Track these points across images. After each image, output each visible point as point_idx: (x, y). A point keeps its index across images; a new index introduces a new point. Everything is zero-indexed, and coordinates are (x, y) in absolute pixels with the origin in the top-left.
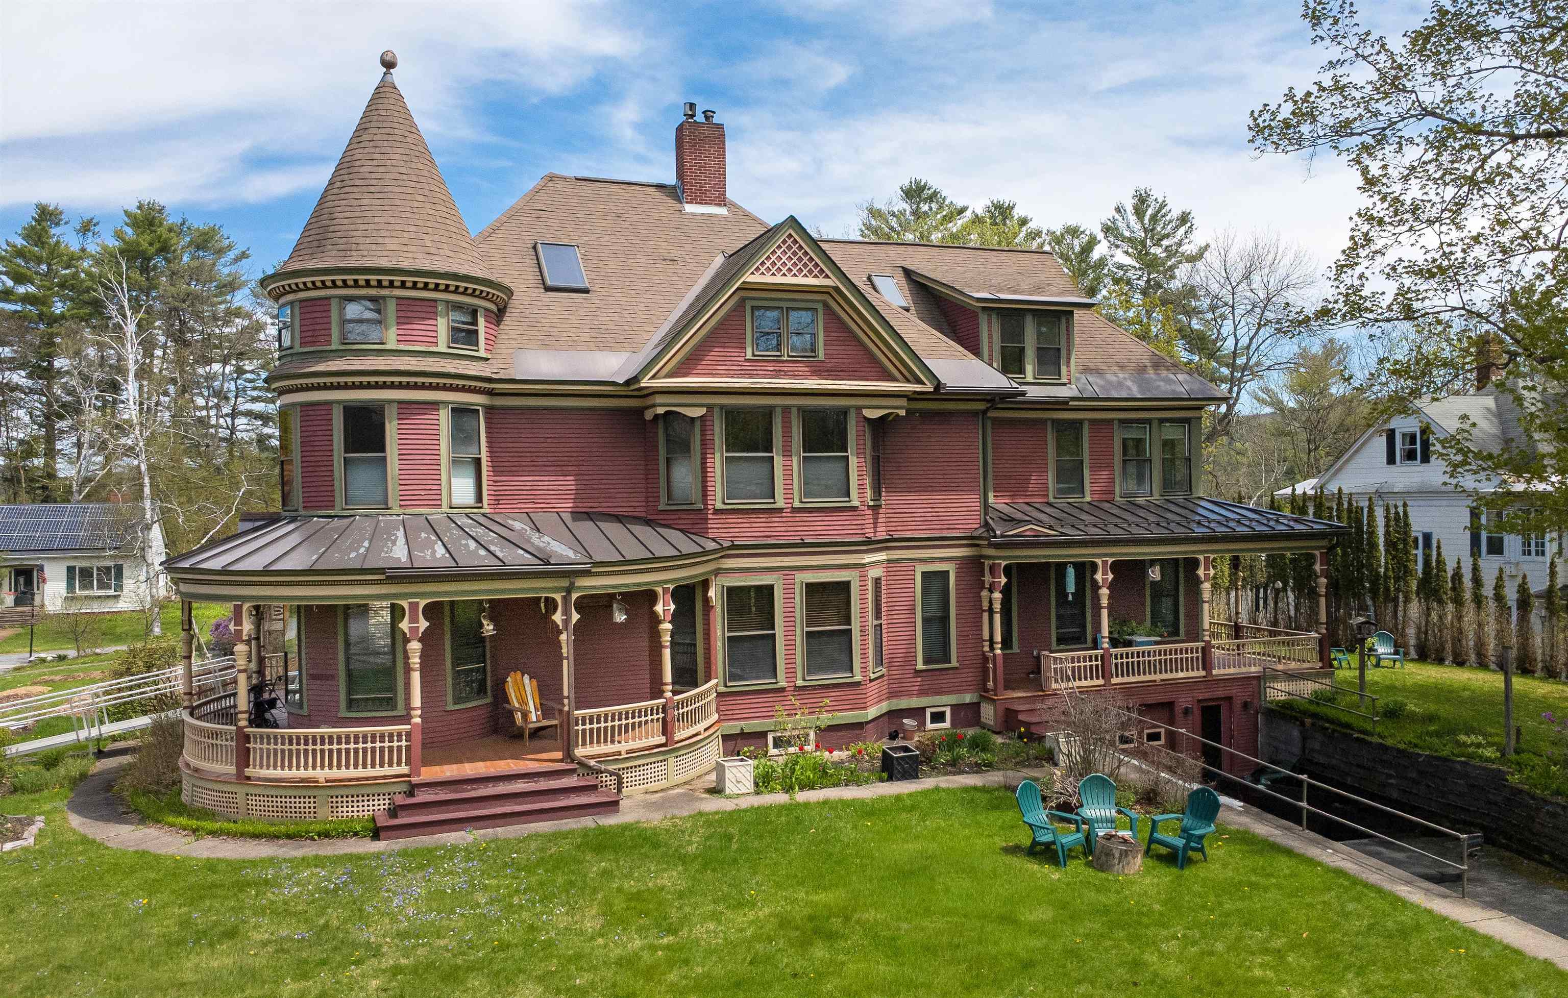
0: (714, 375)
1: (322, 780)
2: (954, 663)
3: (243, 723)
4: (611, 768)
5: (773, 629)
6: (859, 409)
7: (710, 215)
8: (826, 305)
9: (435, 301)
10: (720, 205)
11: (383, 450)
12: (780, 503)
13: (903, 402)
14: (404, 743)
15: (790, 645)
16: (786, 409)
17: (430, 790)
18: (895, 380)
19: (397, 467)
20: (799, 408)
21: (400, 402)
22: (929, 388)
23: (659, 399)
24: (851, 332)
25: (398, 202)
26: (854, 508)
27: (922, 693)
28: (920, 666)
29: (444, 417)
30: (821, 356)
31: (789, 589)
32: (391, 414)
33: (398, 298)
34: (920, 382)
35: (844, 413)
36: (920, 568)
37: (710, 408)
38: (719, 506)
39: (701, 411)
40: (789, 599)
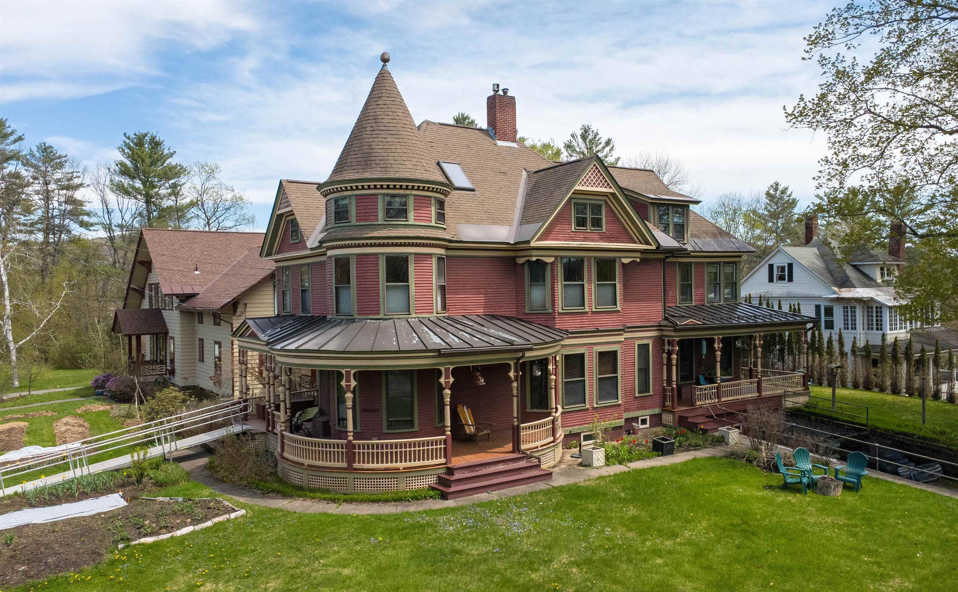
0: (558, 240)
1: (401, 468)
2: (651, 393)
3: (351, 438)
4: (536, 455)
5: (584, 377)
6: (620, 258)
7: (510, 147)
8: (606, 202)
9: (430, 197)
10: (513, 141)
11: (407, 282)
12: (587, 309)
13: (638, 255)
14: (443, 446)
15: (591, 385)
16: (589, 258)
17: (461, 471)
18: (636, 243)
19: (414, 291)
20: (595, 258)
21: (416, 254)
22: (654, 247)
23: (534, 253)
24: (617, 217)
25: (406, 141)
26: (618, 311)
27: (638, 409)
28: (637, 395)
29: (434, 261)
30: (604, 230)
31: (591, 354)
32: (411, 260)
33: (415, 195)
34: (648, 243)
35: (614, 260)
36: (637, 342)
37: (556, 257)
38: (561, 311)
39: (551, 260)
40: (591, 360)
